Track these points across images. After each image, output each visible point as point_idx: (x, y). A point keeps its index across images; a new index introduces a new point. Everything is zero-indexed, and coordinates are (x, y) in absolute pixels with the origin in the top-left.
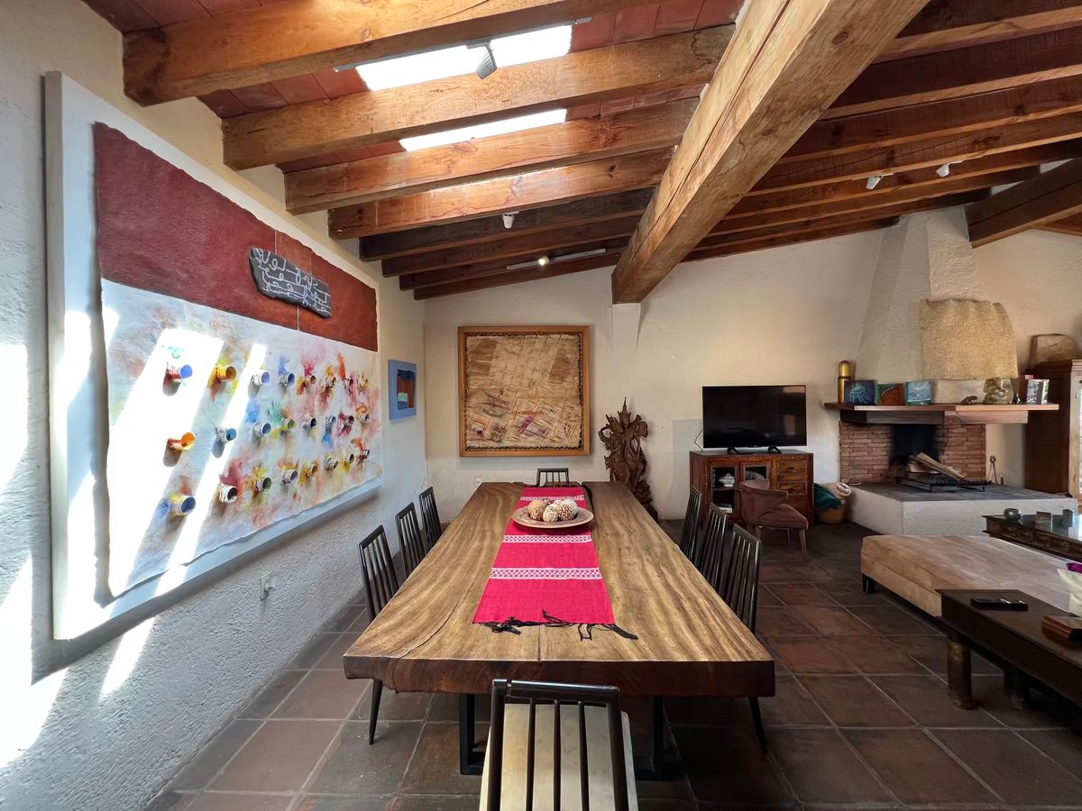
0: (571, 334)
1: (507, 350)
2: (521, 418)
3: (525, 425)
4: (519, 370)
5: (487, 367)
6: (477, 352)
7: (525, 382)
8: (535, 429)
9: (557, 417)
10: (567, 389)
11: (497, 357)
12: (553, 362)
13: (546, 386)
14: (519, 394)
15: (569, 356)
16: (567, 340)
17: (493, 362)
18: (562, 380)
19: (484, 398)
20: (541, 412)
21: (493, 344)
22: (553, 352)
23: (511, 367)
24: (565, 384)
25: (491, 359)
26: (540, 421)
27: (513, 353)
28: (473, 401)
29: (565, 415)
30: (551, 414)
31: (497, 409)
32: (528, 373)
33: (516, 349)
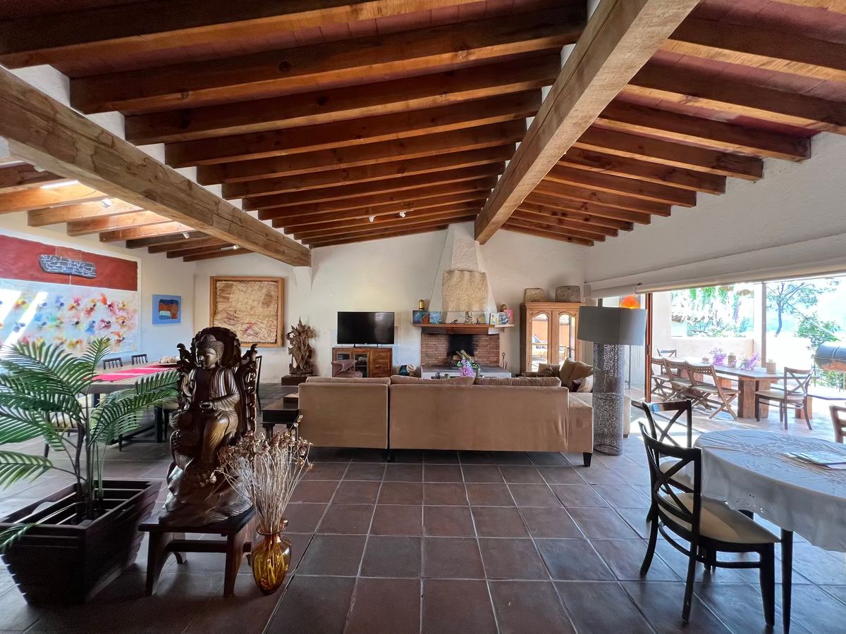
0: (274, 282)
1: (239, 290)
2: (245, 326)
3: (246, 330)
4: (245, 300)
5: (228, 299)
6: (222, 290)
7: (249, 307)
8: (252, 333)
9: (264, 326)
10: (270, 311)
11: (234, 293)
12: (263, 297)
13: (260, 310)
14: (245, 314)
15: (273, 293)
16: (271, 285)
17: (231, 296)
18: (268, 306)
19: (225, 315)
20: (256, 324)
21: (231, 286)
22: (264, 291)
23: (241, 299)
24: (270, 309)
25: (230, 294)
26: (256, 328)
27: (242, 291)
28: (219, 317)
29: (268, 325)
30: (261, 325)
31: (231, 321)
32: (250, 302)
33: (245, 289)
